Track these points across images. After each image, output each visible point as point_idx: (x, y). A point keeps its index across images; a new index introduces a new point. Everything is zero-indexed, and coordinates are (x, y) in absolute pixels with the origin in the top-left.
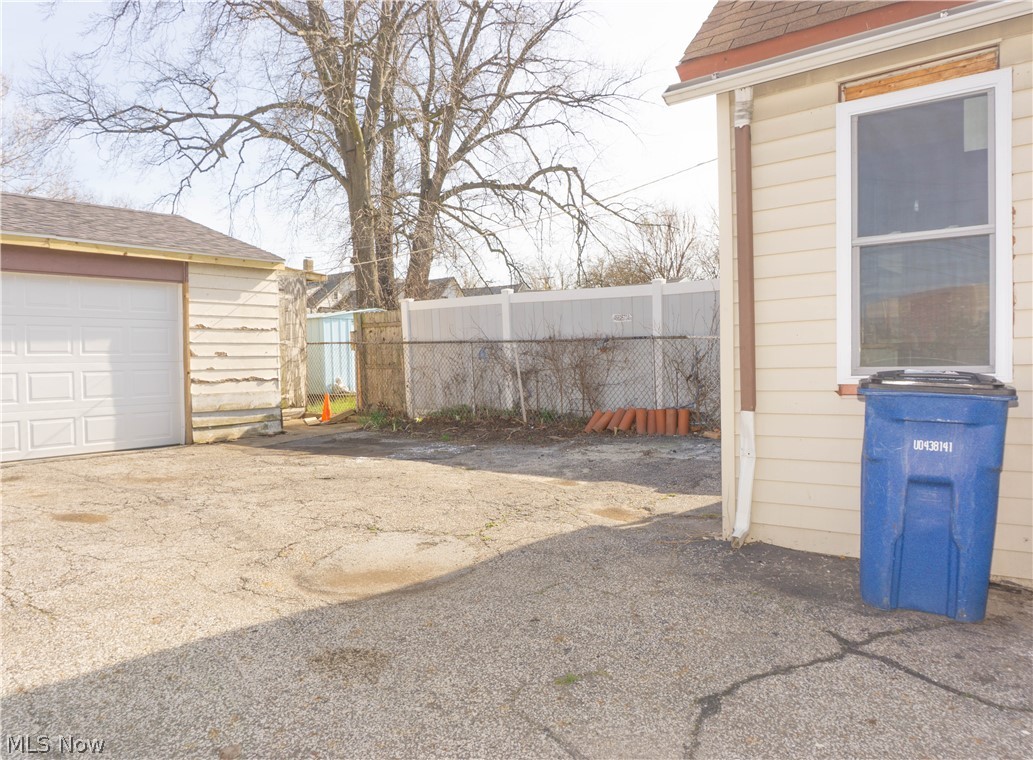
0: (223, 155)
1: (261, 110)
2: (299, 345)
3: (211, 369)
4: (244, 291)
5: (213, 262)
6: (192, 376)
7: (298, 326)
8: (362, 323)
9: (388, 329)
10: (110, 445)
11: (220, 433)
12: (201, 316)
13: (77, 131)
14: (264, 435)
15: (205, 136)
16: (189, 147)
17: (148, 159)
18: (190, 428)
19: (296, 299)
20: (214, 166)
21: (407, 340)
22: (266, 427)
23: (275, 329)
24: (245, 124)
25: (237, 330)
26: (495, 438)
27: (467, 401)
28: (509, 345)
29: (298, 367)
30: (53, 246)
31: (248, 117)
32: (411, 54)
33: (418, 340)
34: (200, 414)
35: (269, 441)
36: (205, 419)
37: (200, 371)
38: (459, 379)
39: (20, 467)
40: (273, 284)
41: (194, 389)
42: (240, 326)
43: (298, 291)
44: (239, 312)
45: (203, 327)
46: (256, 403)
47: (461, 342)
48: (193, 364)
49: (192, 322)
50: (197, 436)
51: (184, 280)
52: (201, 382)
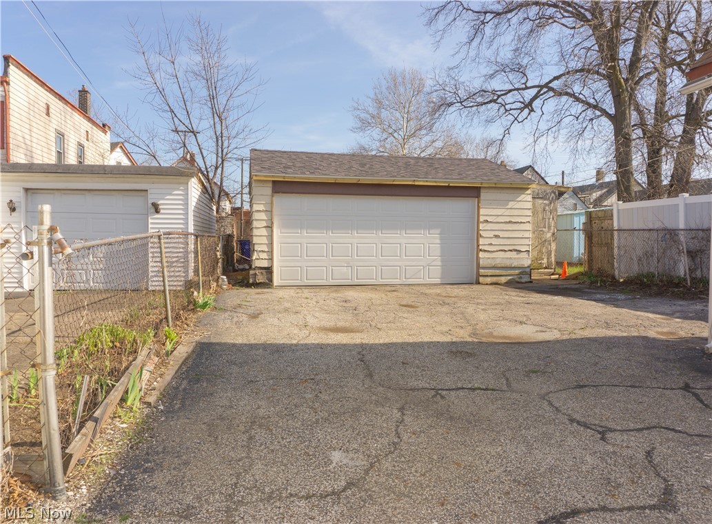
0: (532, 110)
1: (556, 78)
2: (552, 231)
3: (491, 244)
4: (511, 201)
5: (494, 186)
6: (480, 247)
7: (551, 219)
8: (591, 217)
9: (606, 221)
10: (438, 281)
11: (494, 279)
12: (486, 215)
13: (452, 109)
14: (518, 282)
15: (522, 100)
16: (511, 109)
17: (489, 119)
18: (479, 275)
19: (551, 203)
20: (527, 118)
21: (616, 228)
22: (521, 278)
23: (529, 222)
24: (545, 90)
25: (506, 223)
26: (660, 294)
27: (652, 270)
28: (682, 233)
29: (550, 244)
30: (417, 183)
31: (546, 85)
32: (684, 8)
33: (623, 228)
34: (484, 268)
35: (520, 285)
36: (486, 271)
37: (485, 245)
38: (648, 255)
39: (399, 286)
40: (529, 196)
41: (481, 255)
42: (508, 220)
43: (553, 198)
44: (508, 212)
45: (487, 221)
46: (515, 264)
47: (650, 230)
48: (481, 241)
49: (482, 219)
50: (481, 279)
51: (478, 196)
52: (485, 251)
